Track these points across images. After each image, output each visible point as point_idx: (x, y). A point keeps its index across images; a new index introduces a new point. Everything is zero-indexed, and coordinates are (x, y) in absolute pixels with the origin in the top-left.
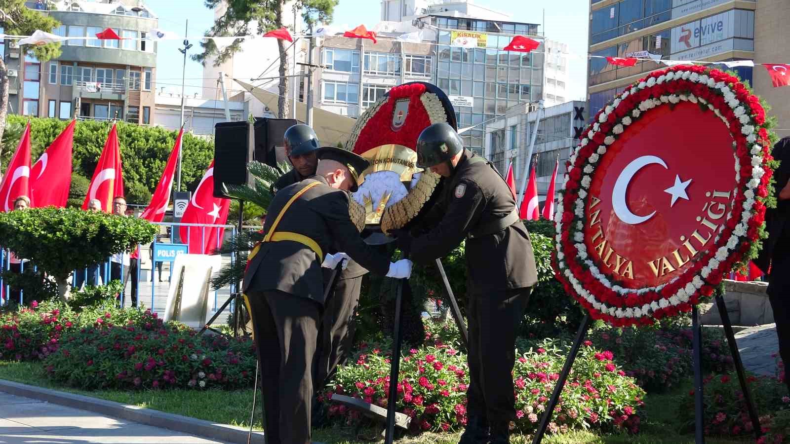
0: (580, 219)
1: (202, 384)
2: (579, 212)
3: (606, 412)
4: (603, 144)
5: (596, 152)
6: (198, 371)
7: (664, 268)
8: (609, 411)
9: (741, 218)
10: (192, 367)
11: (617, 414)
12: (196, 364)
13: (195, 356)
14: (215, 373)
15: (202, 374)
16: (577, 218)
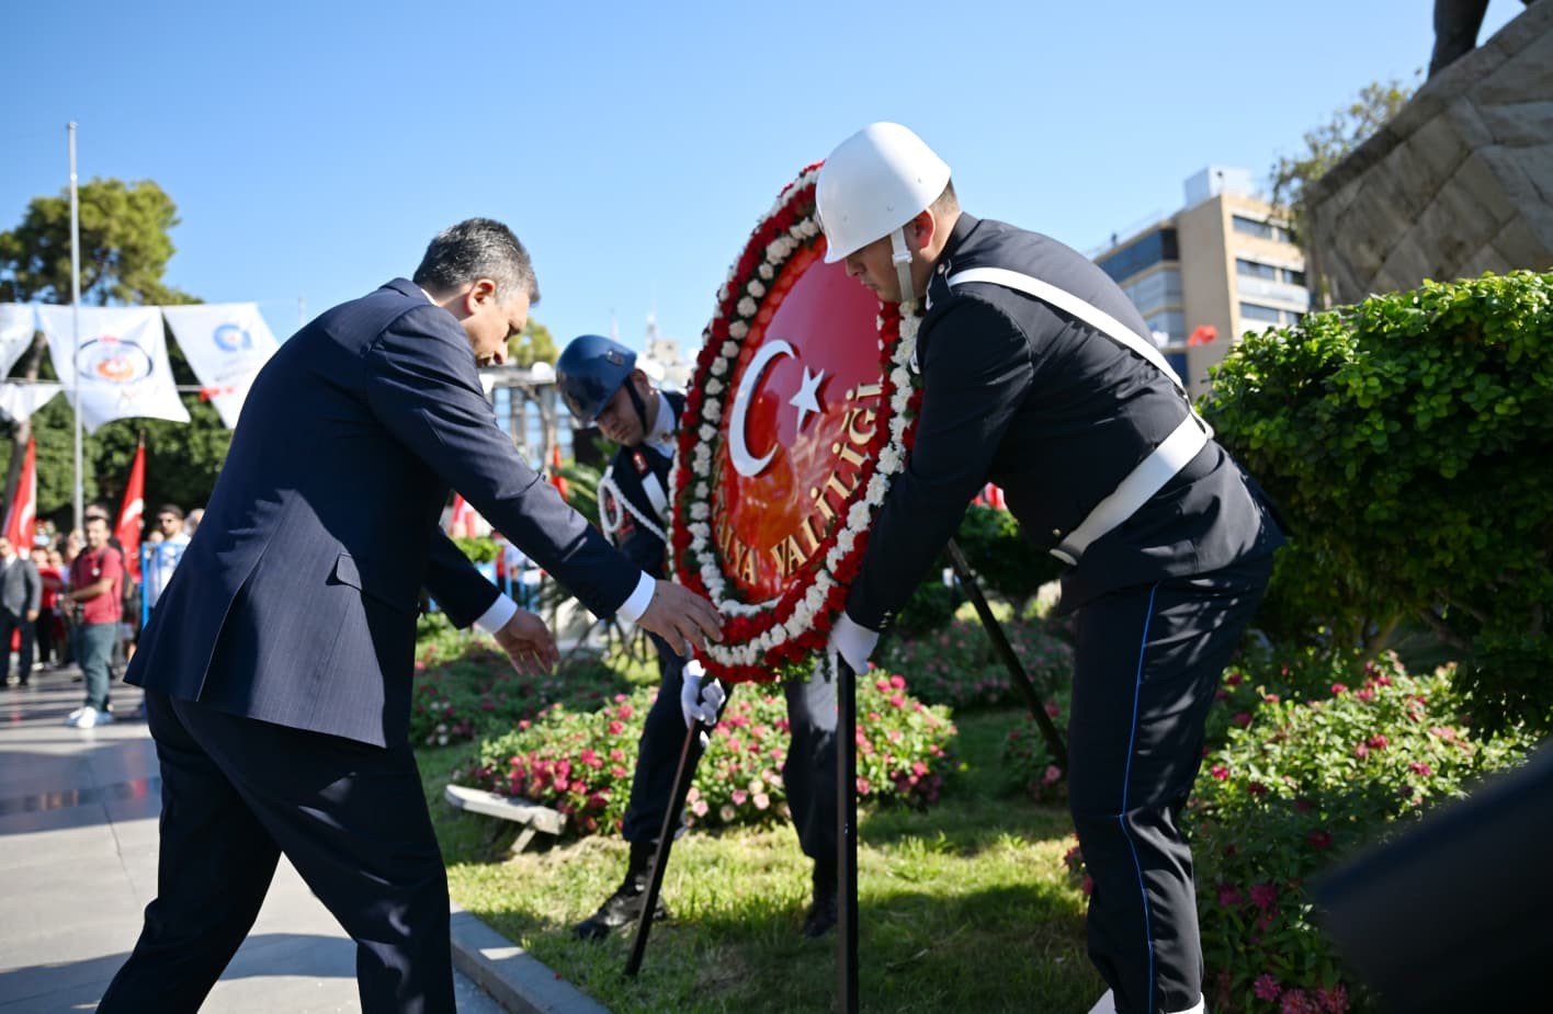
0: (703, 479)
1: (443, 740)
2: (701, 465)
3: (883, 776)
4: (730, 339)
5: (720, 355)
6: (437, 723)
7: (791, 559)
8: (889, 773)
9: (889, 433)
10: (429, 718)
11: (901, 778)
12: (435, 717)
13: (435, 706)
14: (460, 724)
15: (442, 728)
16: (698, 478)
